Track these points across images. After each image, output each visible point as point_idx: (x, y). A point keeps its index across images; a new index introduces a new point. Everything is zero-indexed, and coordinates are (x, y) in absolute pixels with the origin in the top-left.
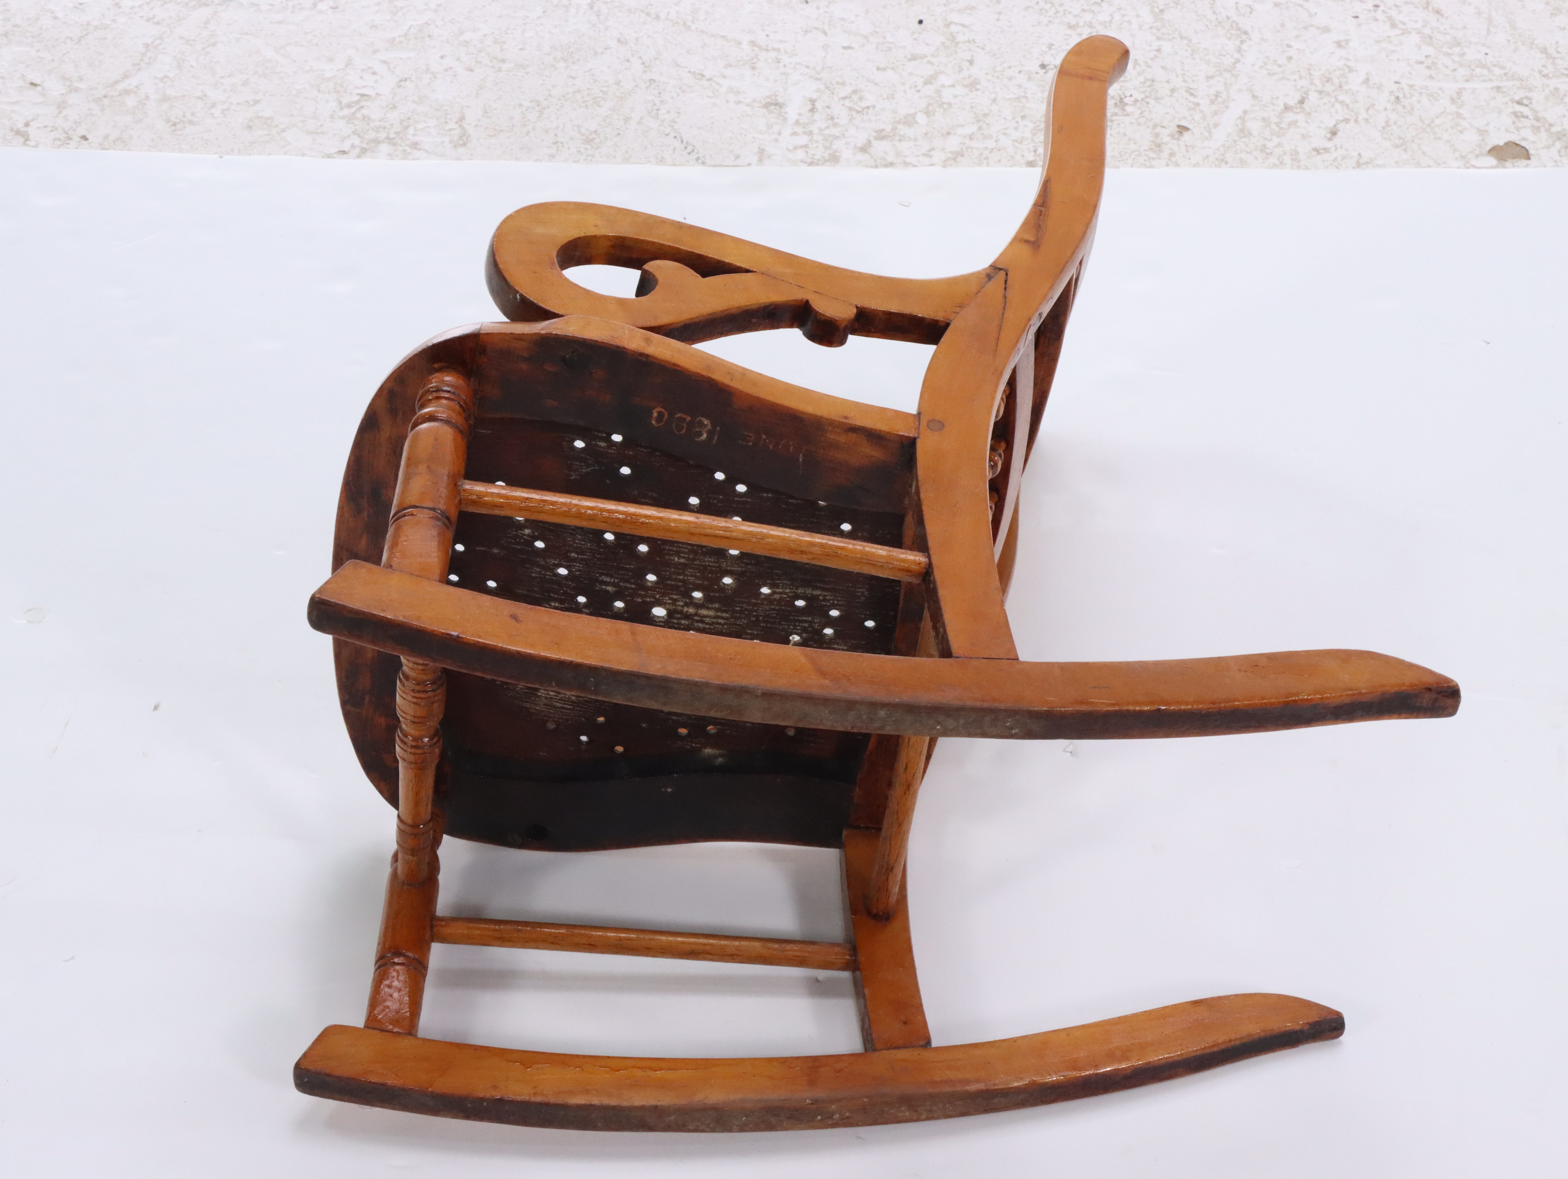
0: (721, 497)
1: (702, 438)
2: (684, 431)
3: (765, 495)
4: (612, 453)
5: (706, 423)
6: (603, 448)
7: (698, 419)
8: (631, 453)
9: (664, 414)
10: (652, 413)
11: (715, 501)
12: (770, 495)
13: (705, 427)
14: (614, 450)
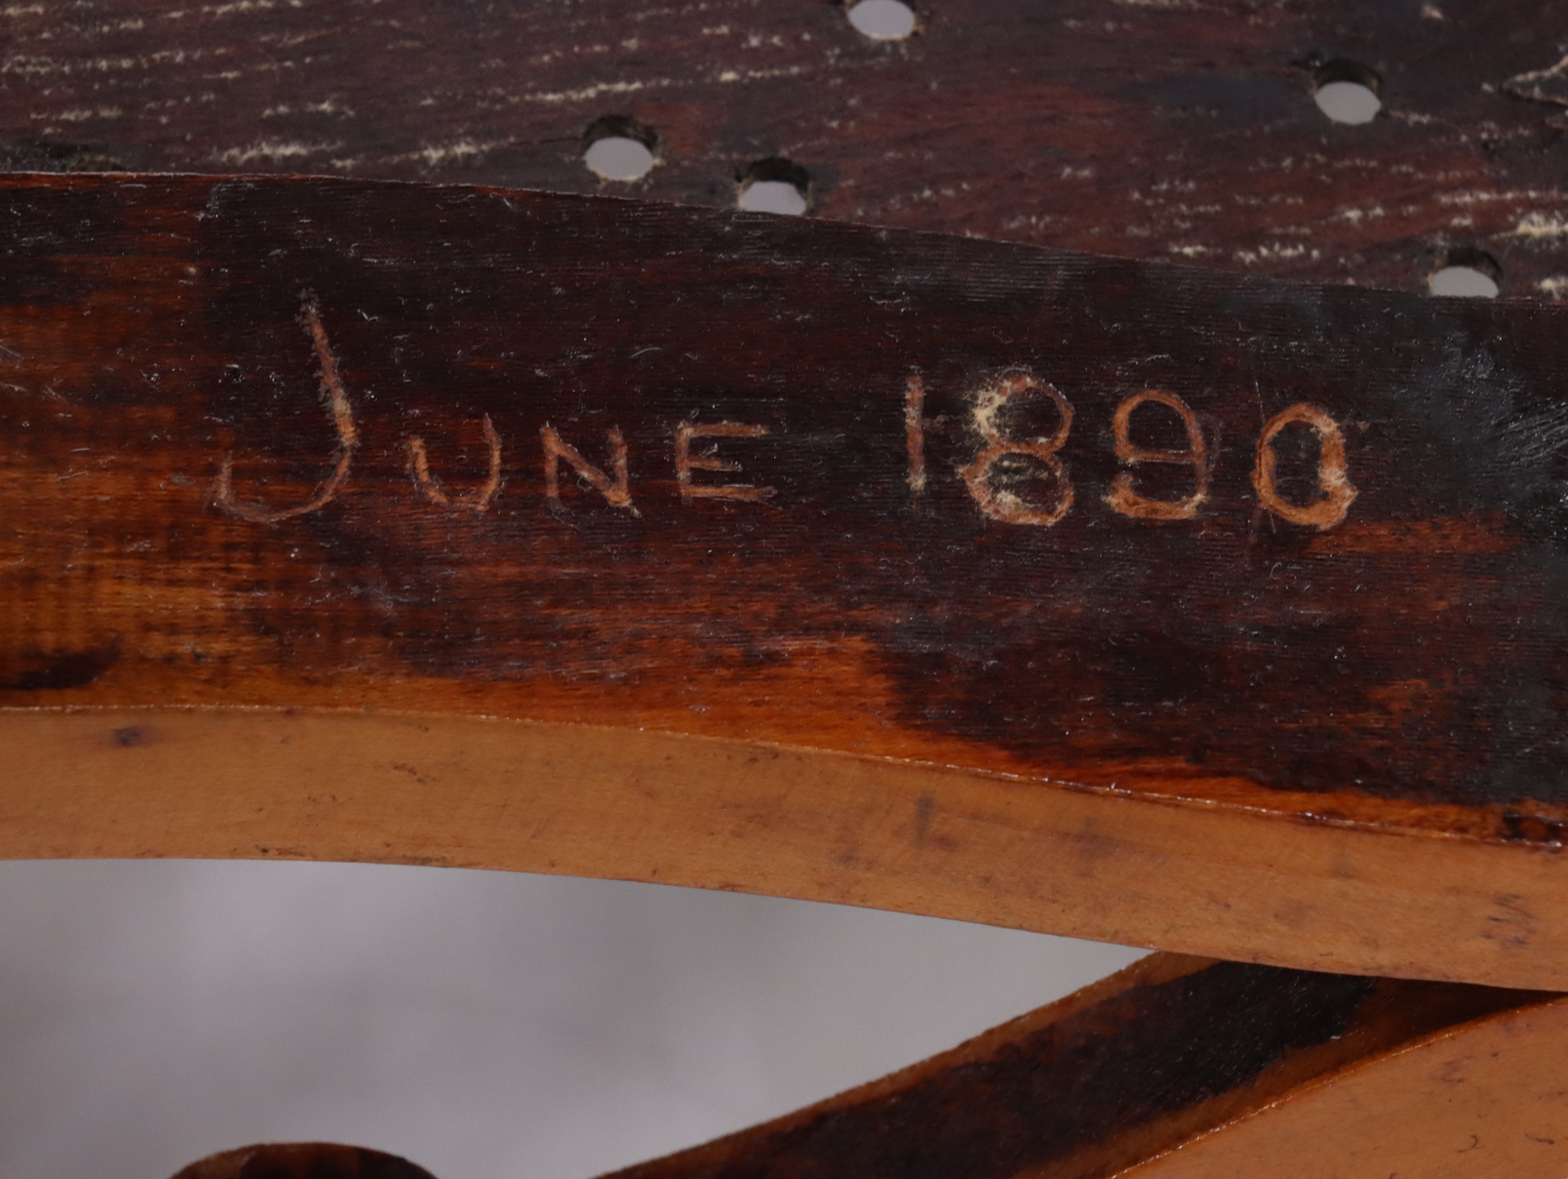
0: (729, 76)
1: (999, 400)
2: (1122, 416)
3: (462, 149)
4: (1467, 185)
5: (1007, 498)
6: (1531, 206)
7: (1063, 508)
8: (1354, 214)
9: (1281, 491)
10: (1353, 477)
11: (754, 42)
12: (434, 154)
13: (997, 468)
14: (1459, 210)
